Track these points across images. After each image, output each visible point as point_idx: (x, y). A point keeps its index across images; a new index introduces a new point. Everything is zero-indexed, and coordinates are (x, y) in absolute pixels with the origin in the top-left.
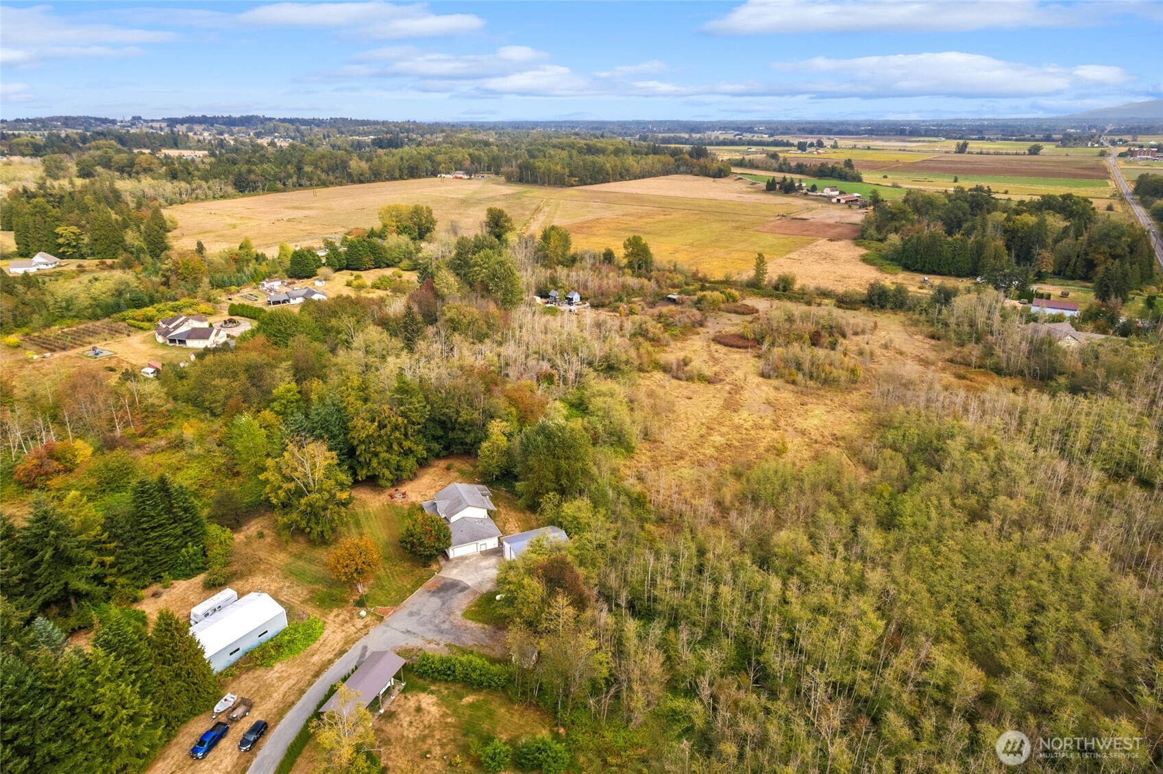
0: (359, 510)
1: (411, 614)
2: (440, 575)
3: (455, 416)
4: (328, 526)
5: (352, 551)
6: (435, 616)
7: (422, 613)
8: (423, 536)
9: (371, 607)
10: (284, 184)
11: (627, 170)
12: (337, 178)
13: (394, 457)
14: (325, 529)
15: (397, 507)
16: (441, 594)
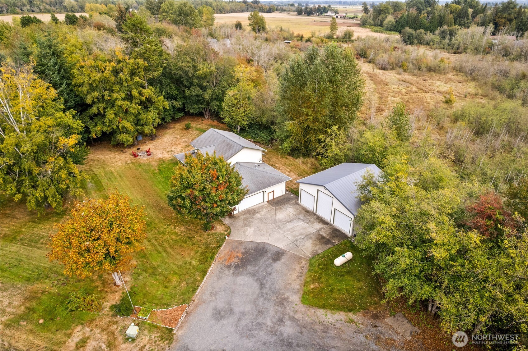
0: (98, 171)
1: (219, 315)
2: (231, 238)
3: (192, 71)
4: (52, 190)
5: (96, 222)
6: (260, 313)
7: (237, 310)
8: (208, 186)
9: (145, 312)
10: (21, 10)
11: (223, 8)
12: (57, 9)
13: (133, 105)
14: (48, 193)
15: (144, 164)
16: (250, 268)
